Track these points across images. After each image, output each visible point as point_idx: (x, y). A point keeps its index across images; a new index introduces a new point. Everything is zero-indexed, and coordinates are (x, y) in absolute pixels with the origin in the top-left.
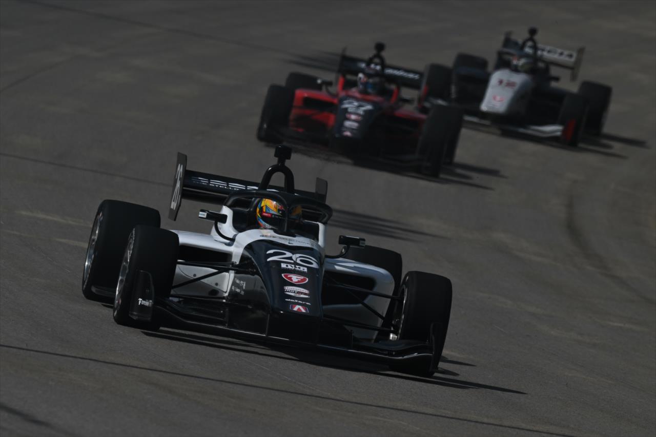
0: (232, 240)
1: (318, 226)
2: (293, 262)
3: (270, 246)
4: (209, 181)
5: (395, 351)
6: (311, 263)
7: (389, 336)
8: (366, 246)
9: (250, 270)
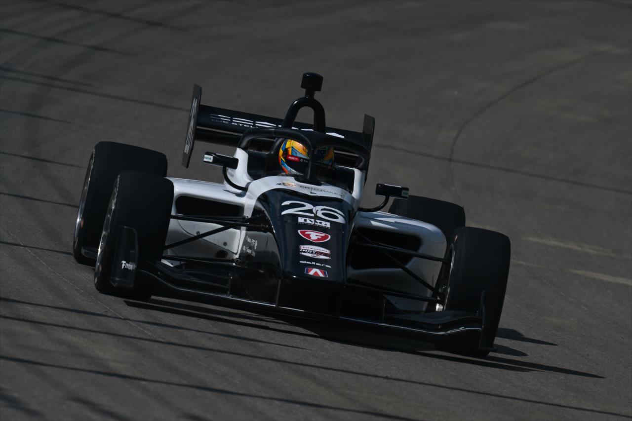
0: (245, 189)
1: (353, 172)
2: (313, 215)
3: (287, 196)
4: (232, 119)
5: (440, 324)
6: (336, 218)
7: (435, 306)
8: (410, 196)
9: (261, 225)
